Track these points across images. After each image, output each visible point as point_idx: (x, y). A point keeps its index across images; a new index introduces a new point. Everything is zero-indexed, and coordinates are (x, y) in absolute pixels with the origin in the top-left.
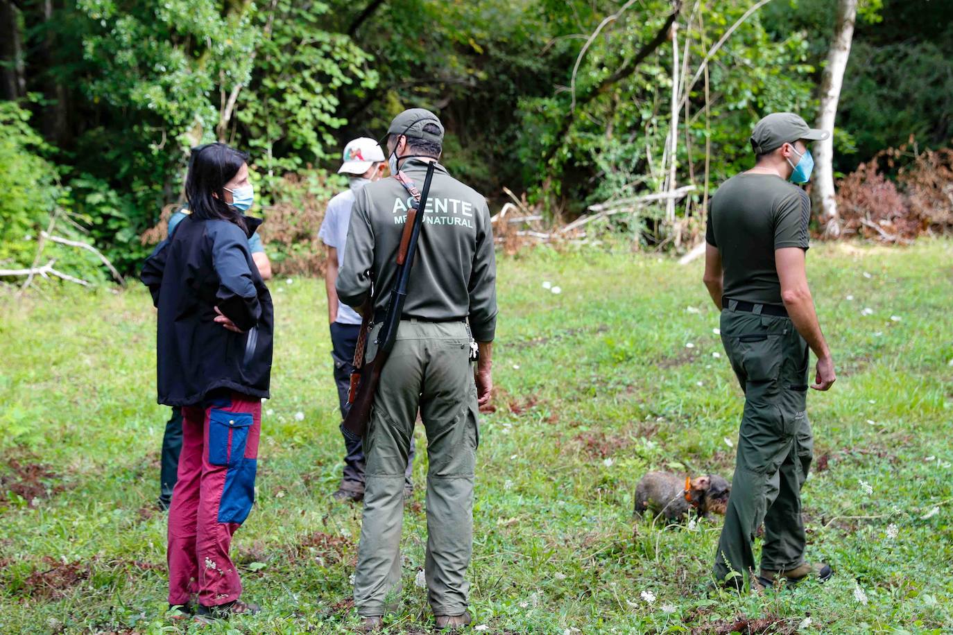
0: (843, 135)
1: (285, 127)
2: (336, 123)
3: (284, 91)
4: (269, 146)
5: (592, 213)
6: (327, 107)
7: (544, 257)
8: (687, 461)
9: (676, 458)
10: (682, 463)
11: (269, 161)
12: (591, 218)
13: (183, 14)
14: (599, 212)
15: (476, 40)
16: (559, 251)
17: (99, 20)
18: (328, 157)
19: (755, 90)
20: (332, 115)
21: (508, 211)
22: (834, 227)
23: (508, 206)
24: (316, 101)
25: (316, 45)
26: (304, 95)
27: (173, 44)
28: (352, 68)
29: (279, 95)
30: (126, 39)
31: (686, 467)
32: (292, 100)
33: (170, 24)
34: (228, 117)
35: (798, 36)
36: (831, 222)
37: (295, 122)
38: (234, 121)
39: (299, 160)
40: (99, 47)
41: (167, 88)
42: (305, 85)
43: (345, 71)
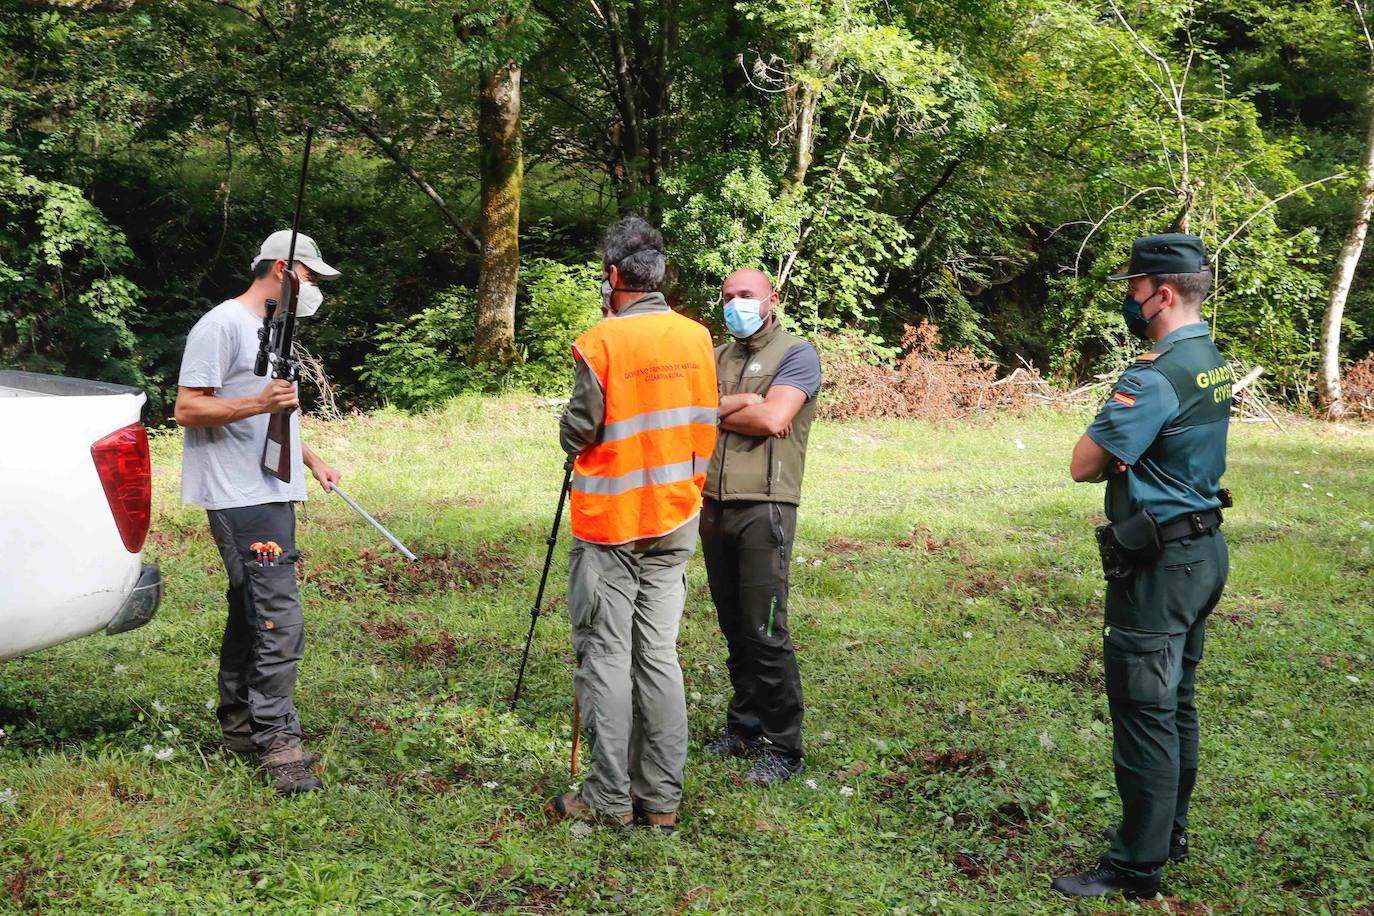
0: (1352, 325)
1: (832, 292)
2: (875, 291)
3: (832, 260)
4: (815, 307)
5: (1098, 381)
6: (868, 277)
7: (1045, 417)
8: (1060, 608)
9: (1052, 604)
10: (1055, 608)
11: (815, 320)
12: (1096, 385)
13: (742, 193)
14: (1103, 380)
15: (1033, 225)
16: (1060, 413)
17: (676, 196)
18: (867, 319)
19: (1265, 279)
20: (872, 285)
21: (1018, 374)
22: (1338, 408)
23: (1018, 370)
24: (859, 270)
25: (866, 223)
26: (850, 265)
27: (733, 217)
28: (894, 244)
29: (828, 264)
30: (695, 212)
31: (1059, 613)
32: (837, 269)
33: (729, 200)
34: (783, 281)
35: (1308, 231)
36: (1335, 403)
37: (840, 287)
38: (788, 286)
39: (839, 321)
40: (673, 219)
41: (725, 254)
42: (852, 257)
43: (888, 248)
